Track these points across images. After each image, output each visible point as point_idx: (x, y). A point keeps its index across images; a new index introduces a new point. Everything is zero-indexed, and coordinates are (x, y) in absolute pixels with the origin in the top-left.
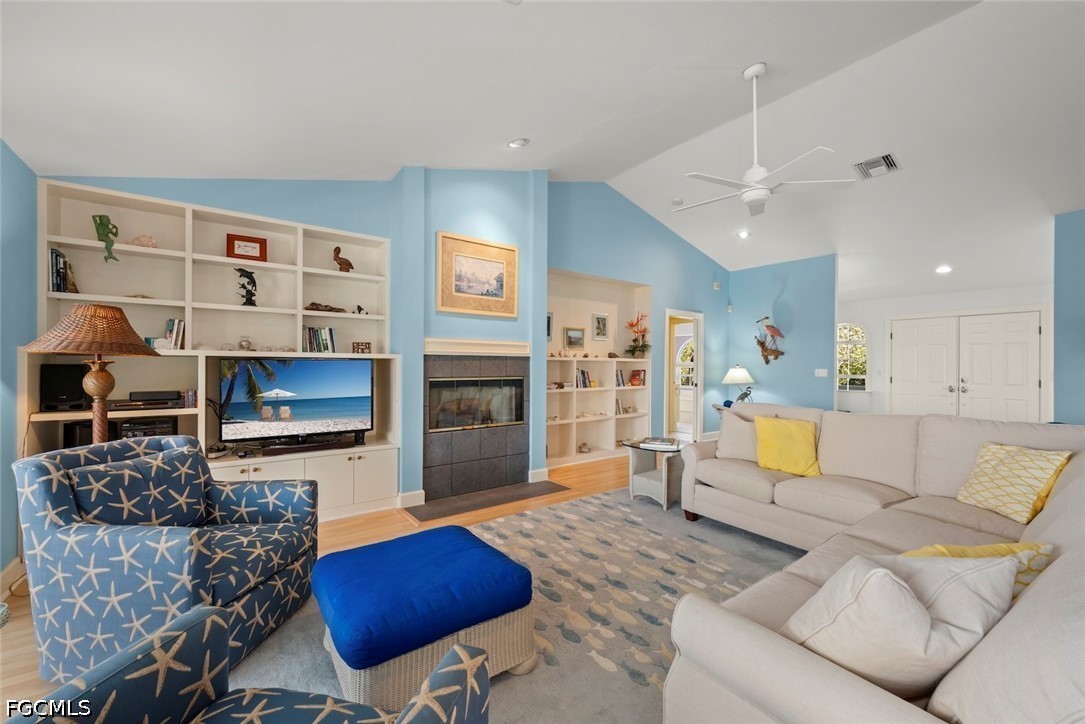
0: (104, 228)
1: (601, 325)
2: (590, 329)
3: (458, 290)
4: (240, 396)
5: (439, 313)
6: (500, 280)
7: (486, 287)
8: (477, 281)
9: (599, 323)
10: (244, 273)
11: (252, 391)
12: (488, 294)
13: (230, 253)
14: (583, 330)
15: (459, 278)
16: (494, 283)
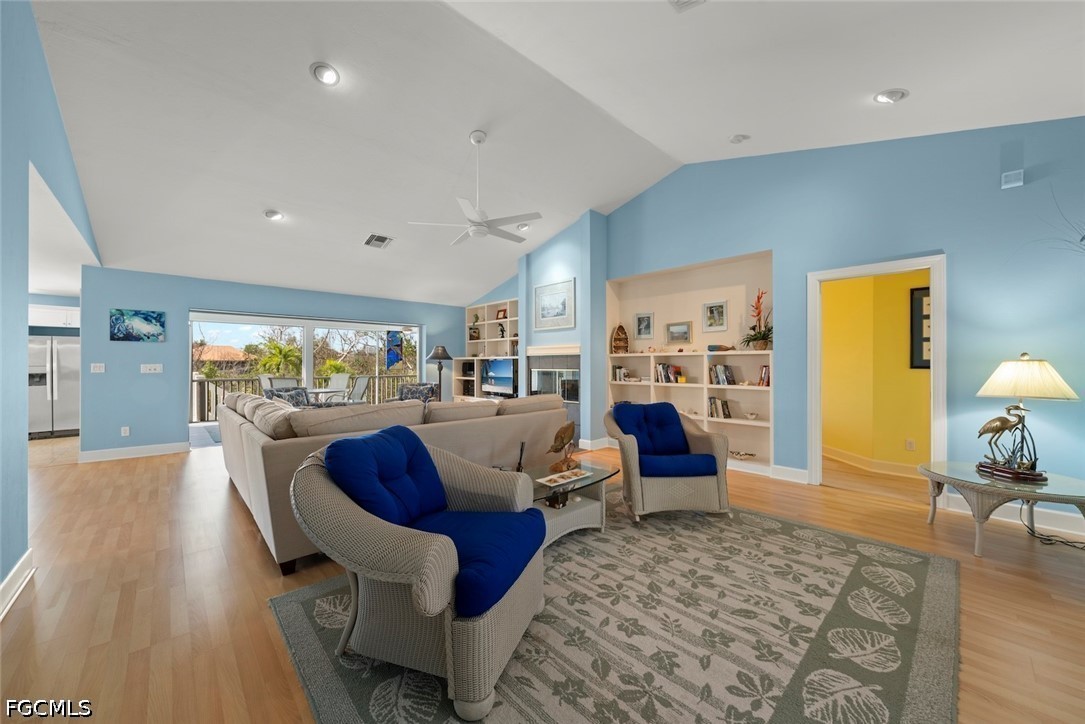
0: (477, 318)
1: (716, 313)
2: (699, 319)
3: (543, 317)
4: (485, 375)
5: (535, 332)
6: (564, 304)
7: (557, 311)
8: (552, 308)
9: (712, 312)
10: (500, 325)
11: (487, 373)
12: (558, 315)
13: (497, 319)
14: (689, 325)
15: (543, 309)
16: (561, 306)
